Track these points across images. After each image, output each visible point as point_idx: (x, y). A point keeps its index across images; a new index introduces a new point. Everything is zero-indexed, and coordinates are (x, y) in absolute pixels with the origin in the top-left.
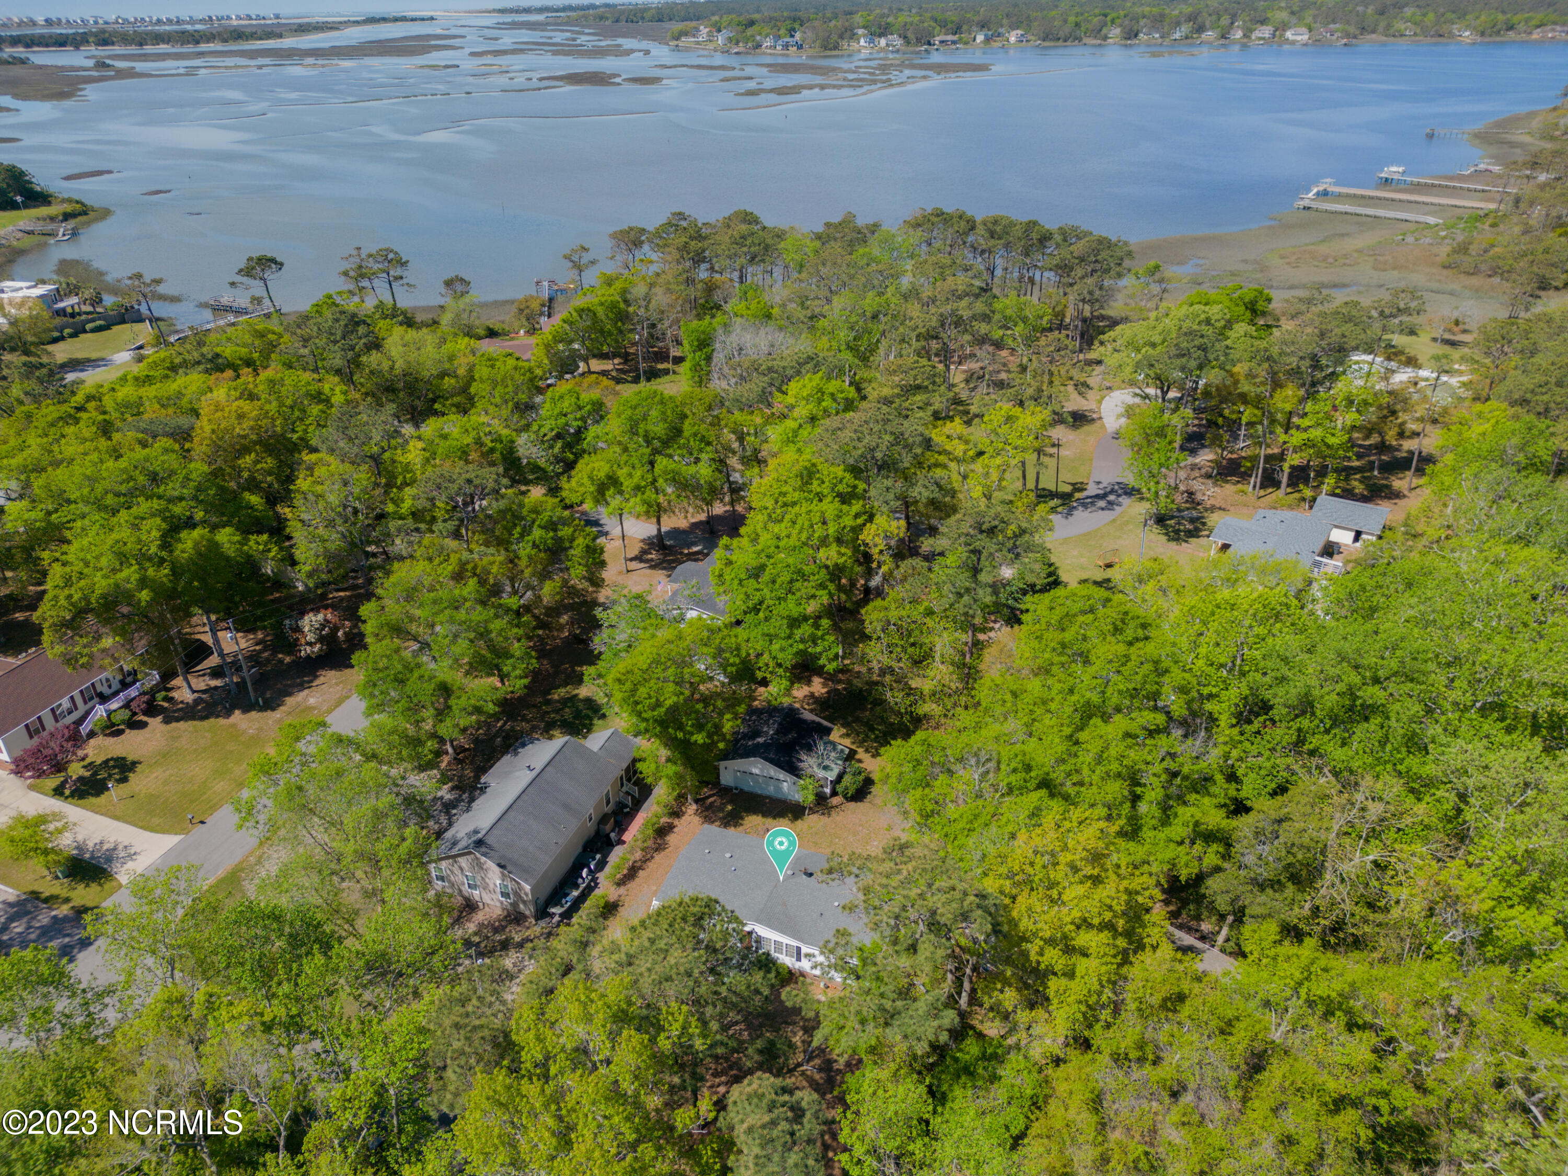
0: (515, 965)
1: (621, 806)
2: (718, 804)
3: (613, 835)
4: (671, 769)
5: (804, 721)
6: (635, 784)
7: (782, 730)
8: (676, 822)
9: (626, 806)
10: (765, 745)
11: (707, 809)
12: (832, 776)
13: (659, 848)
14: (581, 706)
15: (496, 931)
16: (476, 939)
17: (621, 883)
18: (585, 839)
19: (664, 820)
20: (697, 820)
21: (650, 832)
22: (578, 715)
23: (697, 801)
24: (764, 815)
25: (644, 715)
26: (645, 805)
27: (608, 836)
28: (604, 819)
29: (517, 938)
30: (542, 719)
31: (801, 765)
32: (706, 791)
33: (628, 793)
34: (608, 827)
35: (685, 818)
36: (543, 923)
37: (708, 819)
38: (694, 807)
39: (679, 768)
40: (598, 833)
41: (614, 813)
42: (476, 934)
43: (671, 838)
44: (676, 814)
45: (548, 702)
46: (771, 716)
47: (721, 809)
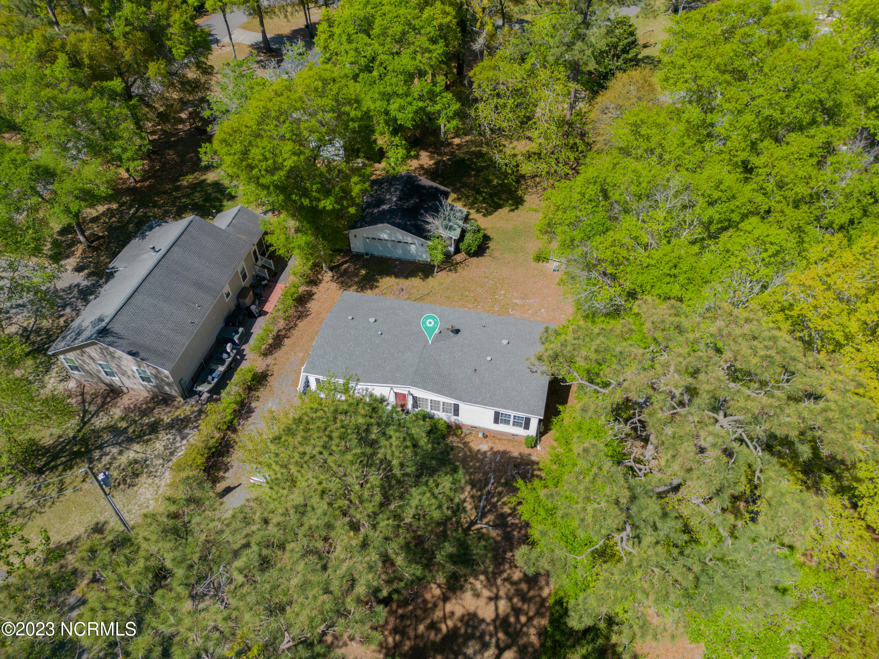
0: (166, 448)
1: (258, 279)
2: (352, 269)
3: (253, 308)
4: (302, 239)
5: (423, 187)
6: (270, 257)
7: (404, 197)
8: (314, 289)
9: (264, 279)
10: (390, 210)
11: (342, 275)
12: (456, 234)
13: (301, 316)
14: (210, 190)
15: (144, 413)
16: (124, 424)
17: (267, 353)
18: (225, 314)
19: (302, 289)
20: (334, 286)
21: (290, 302)
22: (207, 198)
23: (331, 269)
24: (396, 277)
25: (262, 181)
26: (282, 277)
27: (248, 308)
28: (242, 293)
29: (167, 420)
30: (173, 204)
31: (428, 227)
32: (339, 259)
33: (263, 267)
34: (248, 300)
35: (323, 286)
36: (192, 401)
37: (345, 285)
38: (330, 274)
39: (310, 238)
40: (238, 307)
41: (253, 286)
42: (123, 419)
43: (312, 305)
44: (314, 282)
45: (178, 188)
46: (391, 185)
47: (357, 275)
